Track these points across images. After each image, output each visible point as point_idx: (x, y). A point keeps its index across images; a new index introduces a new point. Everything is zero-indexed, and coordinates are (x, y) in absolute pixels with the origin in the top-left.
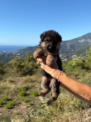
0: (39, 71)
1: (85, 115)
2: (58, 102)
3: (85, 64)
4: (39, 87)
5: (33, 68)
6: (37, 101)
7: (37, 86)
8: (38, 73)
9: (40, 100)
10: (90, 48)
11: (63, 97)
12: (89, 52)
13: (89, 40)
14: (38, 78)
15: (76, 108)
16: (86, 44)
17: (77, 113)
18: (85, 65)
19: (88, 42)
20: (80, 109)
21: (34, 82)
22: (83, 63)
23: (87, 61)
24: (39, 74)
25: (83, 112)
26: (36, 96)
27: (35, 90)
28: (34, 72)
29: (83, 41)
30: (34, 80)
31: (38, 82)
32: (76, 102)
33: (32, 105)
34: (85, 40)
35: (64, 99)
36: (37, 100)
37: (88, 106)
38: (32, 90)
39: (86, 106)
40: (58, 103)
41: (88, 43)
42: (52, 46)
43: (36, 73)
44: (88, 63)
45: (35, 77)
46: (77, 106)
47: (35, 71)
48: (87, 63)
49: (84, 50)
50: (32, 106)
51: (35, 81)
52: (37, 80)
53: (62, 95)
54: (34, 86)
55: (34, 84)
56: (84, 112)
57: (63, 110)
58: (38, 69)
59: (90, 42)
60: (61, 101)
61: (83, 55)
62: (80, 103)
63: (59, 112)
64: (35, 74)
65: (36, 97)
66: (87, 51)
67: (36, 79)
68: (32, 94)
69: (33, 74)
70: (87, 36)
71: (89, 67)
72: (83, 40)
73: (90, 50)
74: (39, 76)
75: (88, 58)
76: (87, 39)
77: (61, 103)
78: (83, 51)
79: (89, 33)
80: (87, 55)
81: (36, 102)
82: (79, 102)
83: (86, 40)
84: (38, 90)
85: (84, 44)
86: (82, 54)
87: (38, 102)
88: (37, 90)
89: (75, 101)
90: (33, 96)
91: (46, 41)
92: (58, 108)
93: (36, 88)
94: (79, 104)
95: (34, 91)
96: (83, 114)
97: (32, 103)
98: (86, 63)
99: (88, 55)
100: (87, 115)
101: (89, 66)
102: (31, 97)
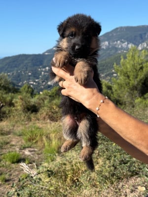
0: (16, 110)
1: (124, 191)
2: (67, 169)
3: (112, 93)
4: (18, 144)
5: (3, 106)
6: (17, 173)
7: (13, 143)
8: (13, 116)
9: (23, 170)
10: (121, 59)
11: (76, 159)
12: (119, 69)
13: (119, 42)
14: (14, 126)
15: (106, 178)
16: (113, 51)
17: (108, 187)
18: (112, 95)
19: (117, 46)
20: (113, 180)
21: (7, 135)
22: (109, 91)
23: (115, 87)
24: (16, 118)
25: (120, 186)
26: (13, 163)
27: (11, 150)
28: (4, 113)
29: (106, 46)
30: (6, 129)
31: (15, 134)
32: (105, 167)
33: (6, 181)
34: (109, 43)
35: (80, 163)
36: (16, 170)
37: (129, 173)
38: (4, 151)
39: (125, 174)
40: (68, 171)
41: (117, 49)
42: (80, 43)
43: (10, 116)
44: (119, 92)
45: (8, 124)
46: (107, 174)
47: (7, 112)
48: (116, 90)
49: (109, 65)
50: (7, 183)
51: (8, 133)
52: (13, 129)
53: (75, 156)
54: (7, 143)
55: (8, 138)
56: (123, 186)
57: (78, 183)
58: (14, 106)
59: (120, 46)
60: (72, 166)
61: (106, 76)
62: (112, 168)
63: (71, 188)
64: (7, 117)
65: (14, 166)
66: (115, 65)
67: (11, 128)
68: (4, 158)
69: (3, 117)
70: (115, 34)
71: (120, 99)
72: (107, 43)
73: (121, 65)
74: (16, 122)
75: (118, 81)
76: (114, 42)
77: (73, 170)
78: (107, 66)
79: (117, 29)
80: (115, 75)
81: (14, 174)
82: (109, 167)
83: (111, 44)
84: (18, 149)
85: (108, 52)
86: (105, 74)
87: (18, 175)
88: (16, 151)
89: (102, 165)
90: (7, 163)
91: (68, 36)
92: (68, 180)
93: (13, 145)
94: (111, 171)
95: (9, 152)
96: (120, 190)
97: (7, 177)
98: (114, 90)
99: (119, 74)
100: (128, 191)
101: (119, 97)
102: (3, 166)
